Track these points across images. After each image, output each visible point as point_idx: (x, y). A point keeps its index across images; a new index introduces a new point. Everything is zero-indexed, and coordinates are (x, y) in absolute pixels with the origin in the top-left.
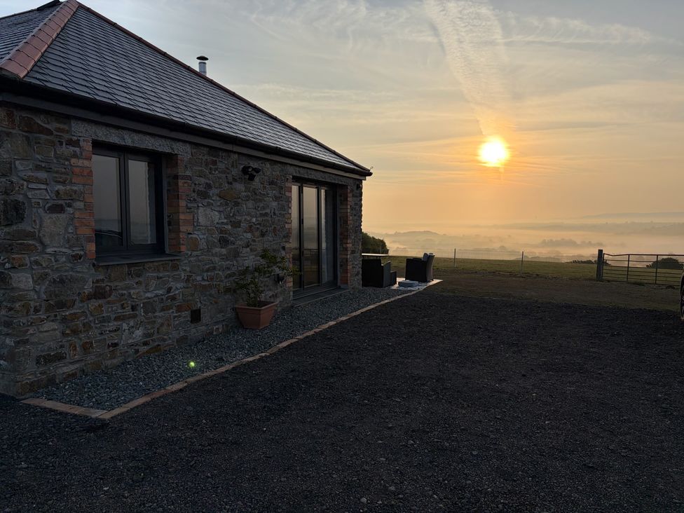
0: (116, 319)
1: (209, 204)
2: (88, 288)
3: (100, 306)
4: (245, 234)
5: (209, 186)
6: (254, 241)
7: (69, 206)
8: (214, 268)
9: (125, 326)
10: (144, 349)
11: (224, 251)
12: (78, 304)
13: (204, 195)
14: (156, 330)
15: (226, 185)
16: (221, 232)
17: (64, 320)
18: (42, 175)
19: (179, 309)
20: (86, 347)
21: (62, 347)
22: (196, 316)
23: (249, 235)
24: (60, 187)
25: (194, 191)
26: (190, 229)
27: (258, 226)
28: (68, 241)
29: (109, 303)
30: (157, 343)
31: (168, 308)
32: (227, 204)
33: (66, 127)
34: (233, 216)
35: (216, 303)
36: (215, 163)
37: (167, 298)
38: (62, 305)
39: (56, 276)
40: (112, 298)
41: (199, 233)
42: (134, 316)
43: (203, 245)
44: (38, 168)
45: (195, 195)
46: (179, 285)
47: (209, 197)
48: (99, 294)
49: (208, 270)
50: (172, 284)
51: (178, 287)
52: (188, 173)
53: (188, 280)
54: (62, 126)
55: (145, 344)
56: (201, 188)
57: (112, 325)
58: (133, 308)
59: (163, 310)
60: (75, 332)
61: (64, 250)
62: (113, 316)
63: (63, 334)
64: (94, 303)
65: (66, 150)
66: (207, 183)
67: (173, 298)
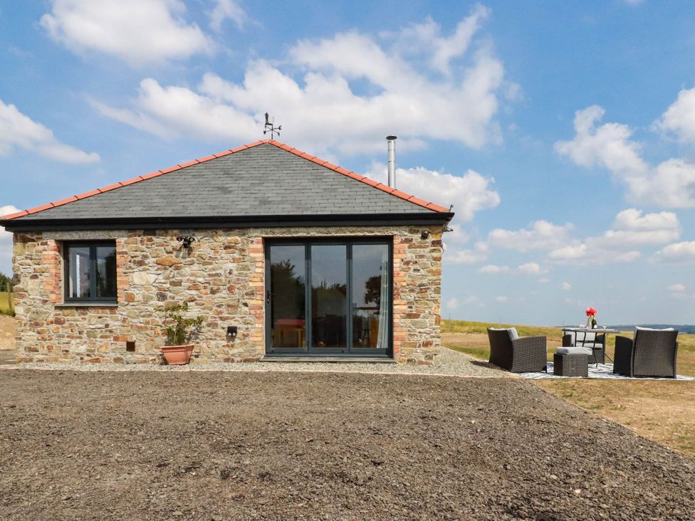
0: (68, 337)
1: (145, 270)
2: (51, 318)
3: (58, 328)
4: (187, 291)
5: (146, 257)
6: (201, 297)
7: (41, 275)
8: (150, 315)
9: (73, 342)
10: (86, 358)
11: (161, 303)
12: (45, 325)
13: (141, 263)
14: (96, 348)
15: (165, 254)
16: (159, 289)
17: (39, 333)
18: (28, 261)
19: (116, 339)
20: (50, 348)
21: (37, 345)
22: (131, 347)
23: (194, 292)
24: (37, 267)
25: (130, 262)
26: (126, 287)
27: (205, 285)
28: (40, 293)
29: (63, 327)
30: (97, 357)
31: (106, 337)
32: (165, 269)
33: (40, 236)
34: (173, 277)
35: (152, 340)
36: (151, 240)
37: (106, 331)
38: (37, 324)
39: (34, 309)
40: (66, 325)
41: (135, 289)
42: (81, 338)
43: (139, 297)
44: (27, 258)
45: (132, 265)
46: (116, 323)
47: (146, 265)
48: (58, 322)
49: (143, 316)
50: (110, 322)
51: (115, 325)
52: (124, 250)
53: (124, 320)
54: (39, 236)
55: (88, 355)
56: (139, 259)
57: (66, 340)
58: (80, 333)
59: (102, 337)
60: (43, 339)
61: (38, 297)
62: (66, 335)
63: (38, 340)
64: (54, 326)
65: (41, 248)
66: (143, 255)
67: (111, 331)
